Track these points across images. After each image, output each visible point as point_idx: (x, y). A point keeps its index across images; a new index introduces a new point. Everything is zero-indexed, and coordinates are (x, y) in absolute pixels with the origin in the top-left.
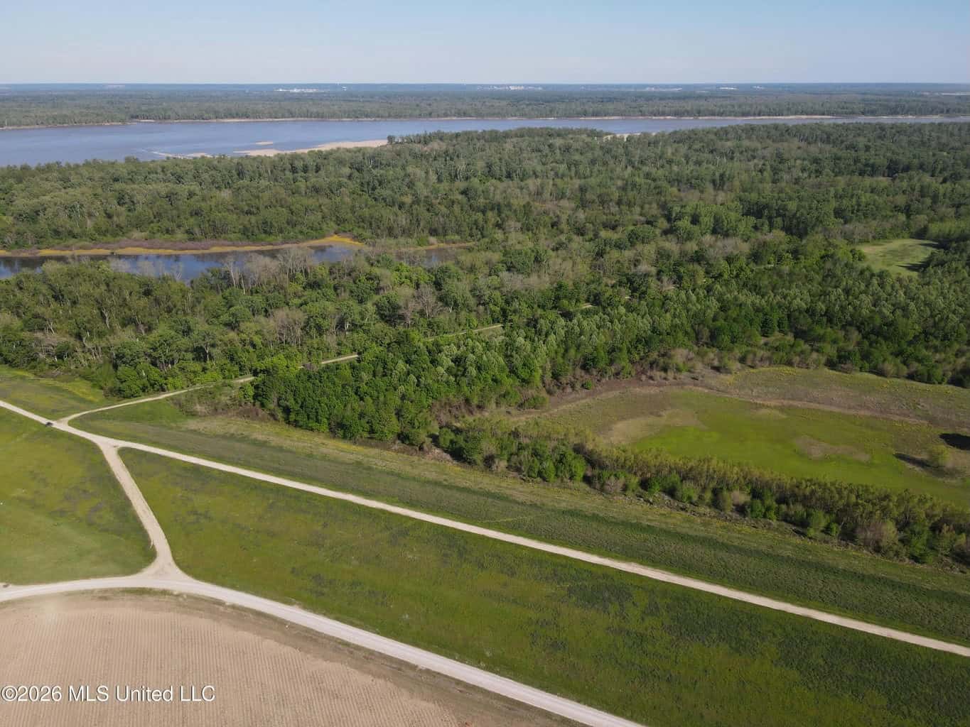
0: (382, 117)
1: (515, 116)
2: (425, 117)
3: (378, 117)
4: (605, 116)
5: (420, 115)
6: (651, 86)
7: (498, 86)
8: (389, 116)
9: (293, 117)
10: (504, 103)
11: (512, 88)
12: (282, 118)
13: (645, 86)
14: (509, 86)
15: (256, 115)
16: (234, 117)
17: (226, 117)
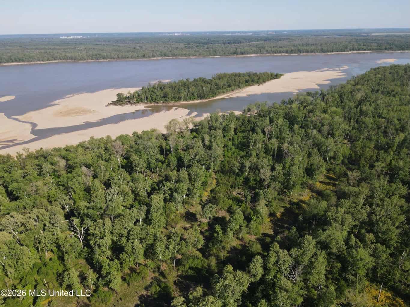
0: (114, 58)
1: (195, 55)
2: (141, 57)
3: (111, 58)
4: (248, 54)
5: (138, 57)
6: (238, 32)
7: (169, 33)
8: (118, 58)
9: (55, 60)
10: (182, 45)
11: (176, 34)
12: (47, 60)
13: (235, 32)
14: (174, 33)
15: (30, 59)
16: (13, 62)
17: (8, 61)
